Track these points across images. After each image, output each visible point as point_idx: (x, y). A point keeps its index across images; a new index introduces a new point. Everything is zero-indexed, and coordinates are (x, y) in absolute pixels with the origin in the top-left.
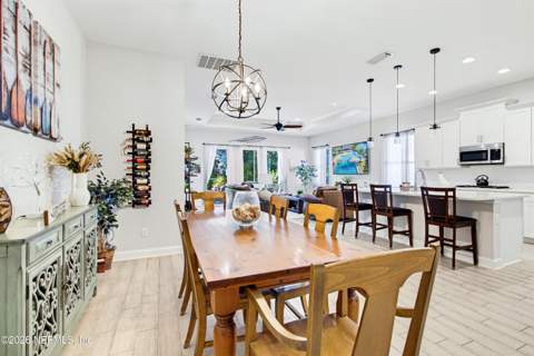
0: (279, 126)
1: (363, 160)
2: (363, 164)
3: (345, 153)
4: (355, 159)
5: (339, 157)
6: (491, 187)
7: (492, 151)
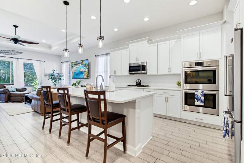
0: (16, 41)
1: (87, 70)
2: (87, 73)
3: (78, 66)
4: (83, 69)
5: (75, 68)
6: (142, 86)
7: (142, 66)
